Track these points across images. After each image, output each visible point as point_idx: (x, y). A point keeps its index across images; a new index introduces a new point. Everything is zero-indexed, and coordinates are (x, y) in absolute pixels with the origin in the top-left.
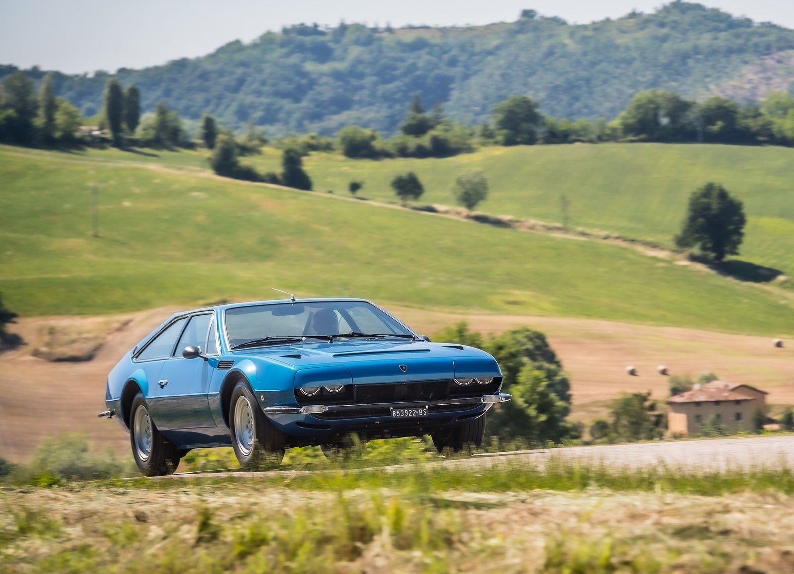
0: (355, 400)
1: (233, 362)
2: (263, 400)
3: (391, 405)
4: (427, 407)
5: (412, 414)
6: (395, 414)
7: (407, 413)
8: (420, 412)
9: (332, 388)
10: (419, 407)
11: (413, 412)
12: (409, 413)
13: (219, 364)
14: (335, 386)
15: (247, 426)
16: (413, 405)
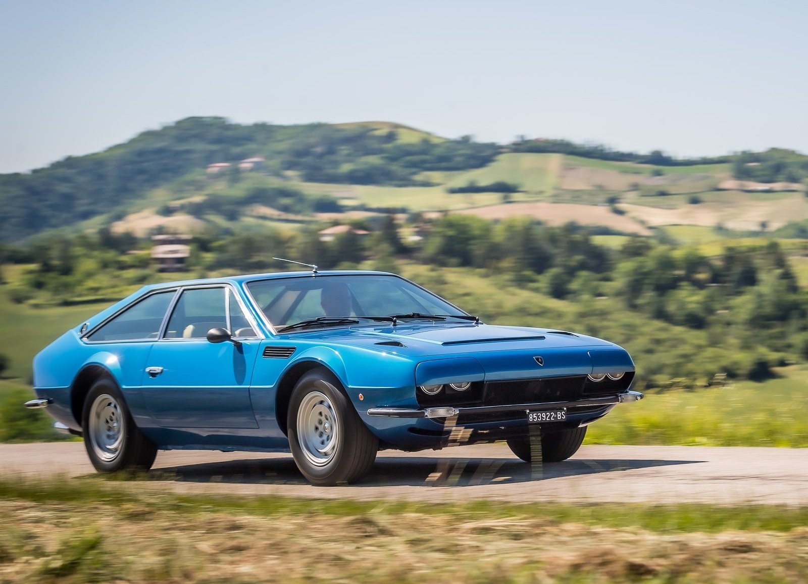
0: (483, 400)
1: (294, 348)
2: (362, 399)
3: (527, 407)
4: (565, 409)
5: (550, 418)
6: (533, 417)
7: (545, 417)
8: (558, 415)
9: (458, 385)
10: (557, 409)
11: (551, 415)
12: (547, 416)
13: (265, 350)
14: (461, 383)
15: (317, 428)
16: (550, 407)
